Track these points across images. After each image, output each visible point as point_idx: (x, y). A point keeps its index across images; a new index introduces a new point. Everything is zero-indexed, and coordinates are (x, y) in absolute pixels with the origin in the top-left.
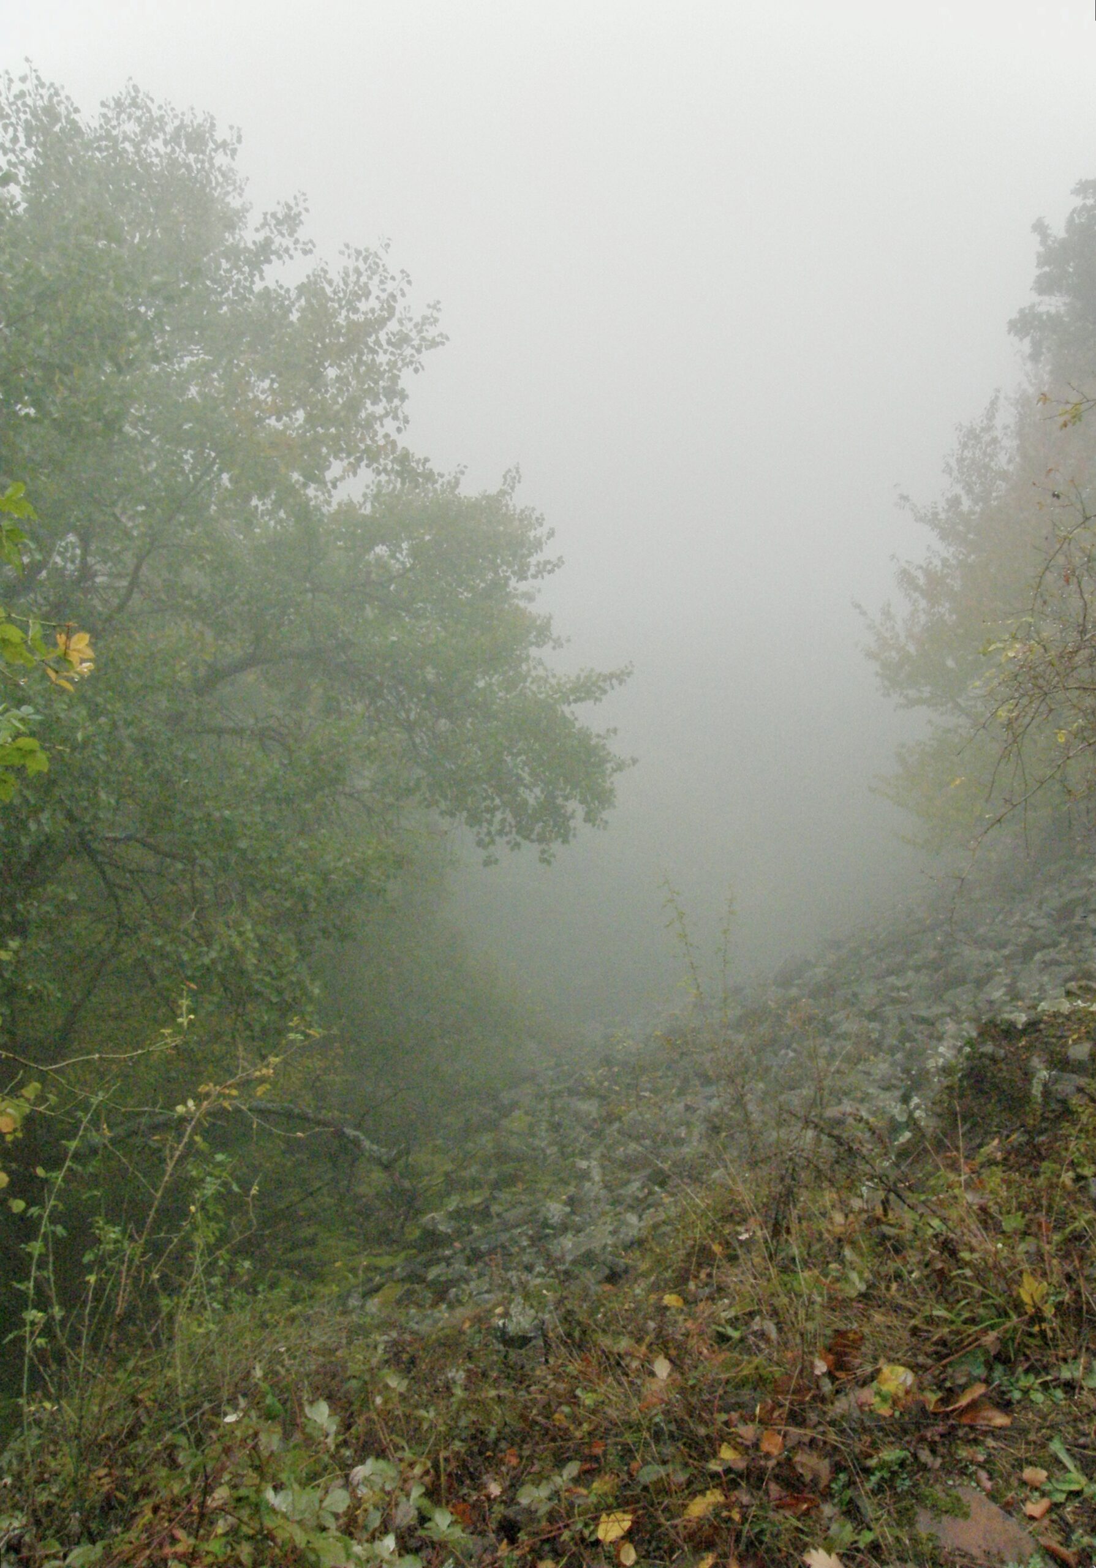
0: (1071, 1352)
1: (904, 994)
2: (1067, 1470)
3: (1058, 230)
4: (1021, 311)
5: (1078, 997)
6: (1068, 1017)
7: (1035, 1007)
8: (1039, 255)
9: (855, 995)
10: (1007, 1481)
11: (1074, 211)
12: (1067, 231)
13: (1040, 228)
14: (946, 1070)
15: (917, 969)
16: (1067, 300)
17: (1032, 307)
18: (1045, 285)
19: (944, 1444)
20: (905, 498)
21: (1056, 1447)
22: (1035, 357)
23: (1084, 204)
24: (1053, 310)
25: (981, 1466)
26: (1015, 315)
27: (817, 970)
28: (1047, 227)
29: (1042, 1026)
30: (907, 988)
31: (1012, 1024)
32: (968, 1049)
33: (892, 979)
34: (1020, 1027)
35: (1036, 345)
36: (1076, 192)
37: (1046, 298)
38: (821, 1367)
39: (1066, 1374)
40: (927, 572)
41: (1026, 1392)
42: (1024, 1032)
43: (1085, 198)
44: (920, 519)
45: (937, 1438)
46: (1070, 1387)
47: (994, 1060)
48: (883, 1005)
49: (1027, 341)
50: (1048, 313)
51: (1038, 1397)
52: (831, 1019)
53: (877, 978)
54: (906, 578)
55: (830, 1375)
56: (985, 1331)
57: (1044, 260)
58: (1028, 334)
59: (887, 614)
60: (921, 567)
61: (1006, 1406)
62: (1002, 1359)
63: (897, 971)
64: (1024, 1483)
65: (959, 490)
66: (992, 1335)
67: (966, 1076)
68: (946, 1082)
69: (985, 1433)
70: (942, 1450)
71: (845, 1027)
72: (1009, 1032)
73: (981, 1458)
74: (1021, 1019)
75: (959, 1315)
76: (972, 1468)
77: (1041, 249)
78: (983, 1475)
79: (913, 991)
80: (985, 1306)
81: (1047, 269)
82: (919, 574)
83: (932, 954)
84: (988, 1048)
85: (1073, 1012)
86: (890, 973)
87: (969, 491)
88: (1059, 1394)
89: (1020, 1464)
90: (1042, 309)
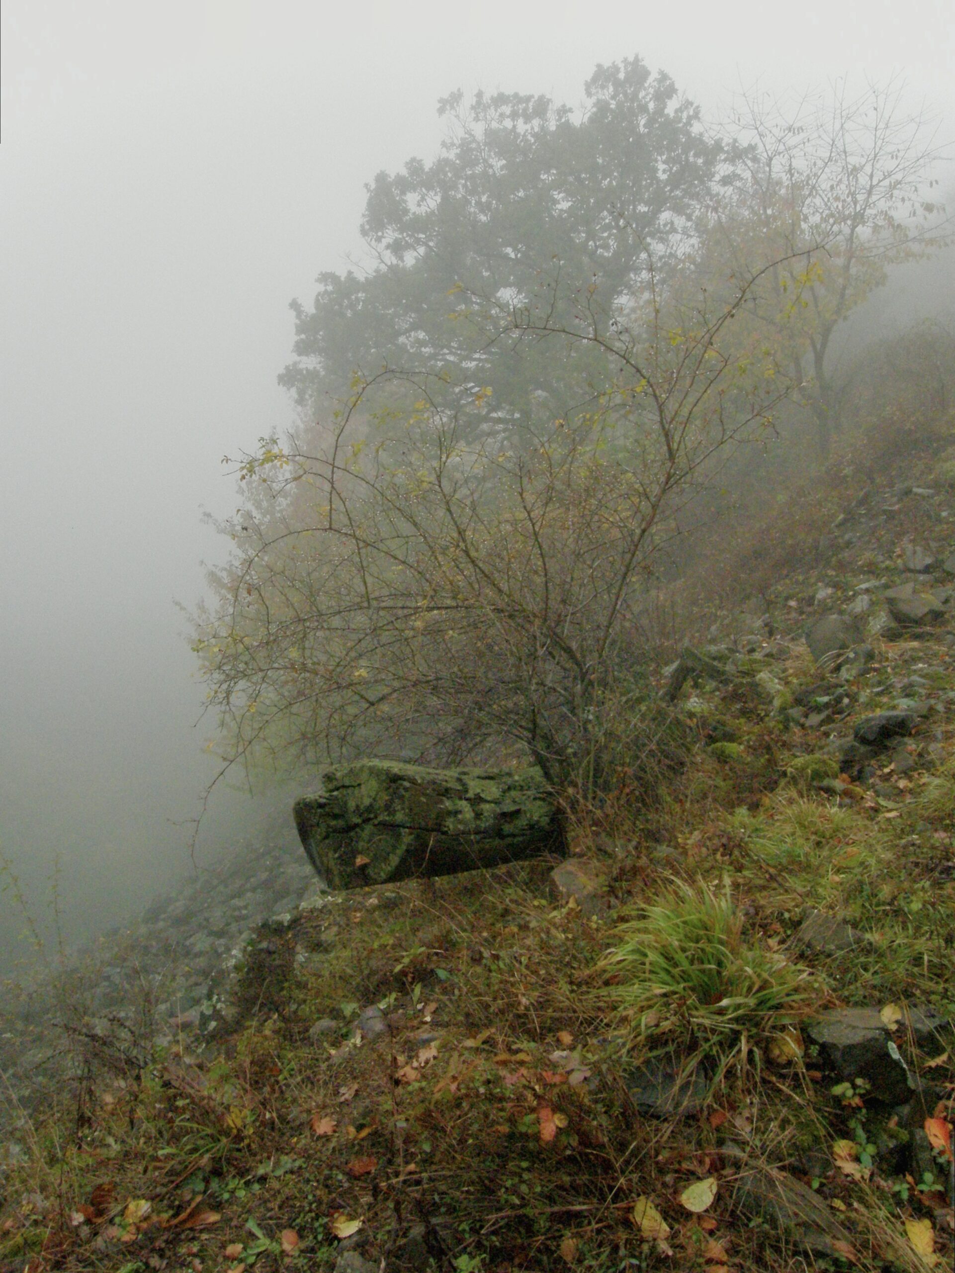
0: (265, 1155)
1: (244, 912)
2: (258, 1239)
3: (309, 308)
4: (287, 368)
5: (329, 894)
6: (321, 911)
7: (297, 907)
8: (297, 326)
9: (207, 920)
10: (215, 1260)
11: (319, 294)
12: (316, 308)
13: (295, 305)
14: (237, 968)
15: (254, 890)
16: (319, 359)
17: (295, 364)
18: (302, 348)
19: (169, 1250)
20: (209, 515)
21: (251, 1225)
22: (300, 401)
23: (326, 291)
24: (311, 367)
25: (195, 1255)
26: (282, 371)
27: (178, 904)
28: (300, 305)
29: (303, 921)
30: (246, 907)
31: (280, 923)
32: (250, 948)
33: (236, 902)
34: (286, 924)
35: (301, 393)
36: (319, 280)
37: (304, 358)
38: (78, 1218)
39: (261, 1171)
40: (230, 573)
41: (232, 1192)
42: (289, 927)
43: (326, 285)
44: (222, 531)
45: (163, 1245)
46: (263, 1179)
47: (270, 953)
48: (228, 924)
49: (293, 391)
50: (307, 369)
51: (241, 1193)
52: (187, 943)
53: (223, 902)
54: (214, 578)
55: (88, 1221)
56: (202, 1155)
57: (301, 329)
58: (293, 385)
59: (201, 607)
60: (225, 569)
61: (217, 1206)
62: (217, 1172)
63: (239, 894)
64: (226, 1258)
65: (249, 506)
66: (207, 1156)
67: (251, 969)
68: (239, 977)
69: (201, 1231)
70: (168, 1253)
71: (198, 948)
72: (279, 930)
73: (195, 1250)
74: (286, 918)
75: (182, 1149)
76: (189, 1259)
77: (298, 322)
78: (197, 1261)
79: (250, 907)
80: (202, 1138)
81: (303, 336)
82: (224, 574)
83: (264, 876)
84: (264, 945)
85: (325, 906)
86: (233, 897)
87: (258, 506)
88: (256, 1187)
89: (223, 1246)
90: (302, 366)
